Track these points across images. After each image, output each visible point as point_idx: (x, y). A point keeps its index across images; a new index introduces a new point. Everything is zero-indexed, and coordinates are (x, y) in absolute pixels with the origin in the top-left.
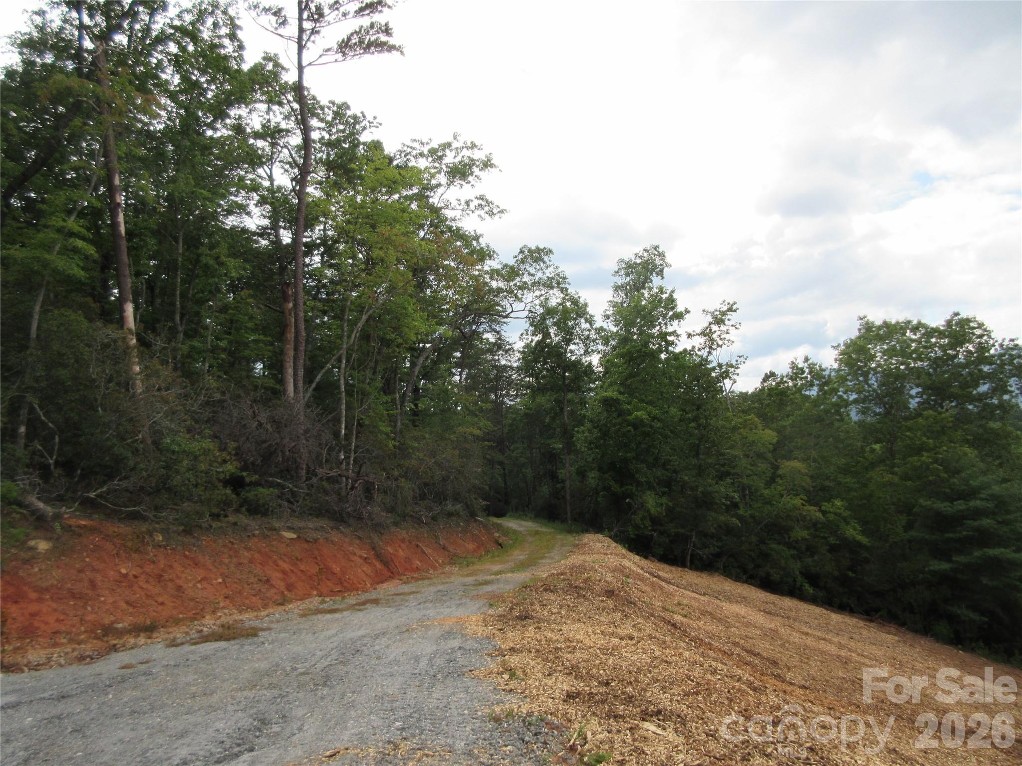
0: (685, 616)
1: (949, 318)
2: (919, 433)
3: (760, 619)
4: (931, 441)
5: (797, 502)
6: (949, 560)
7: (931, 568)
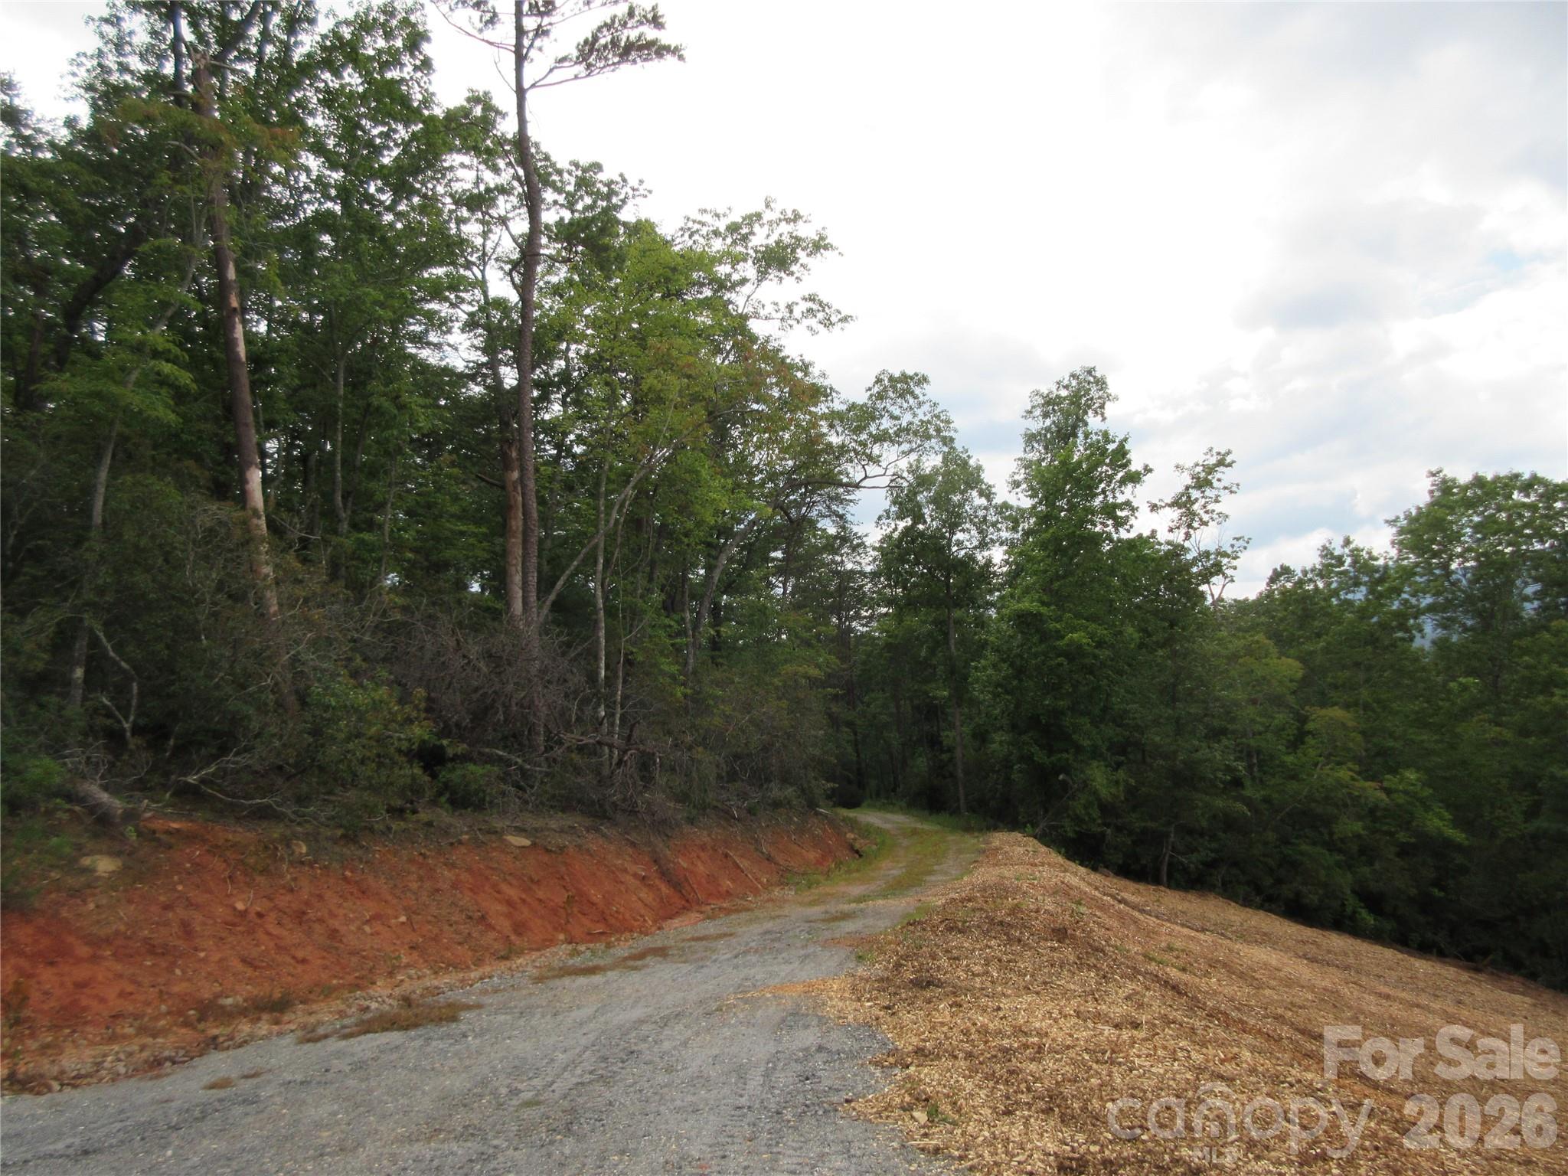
2: (1544, 658)
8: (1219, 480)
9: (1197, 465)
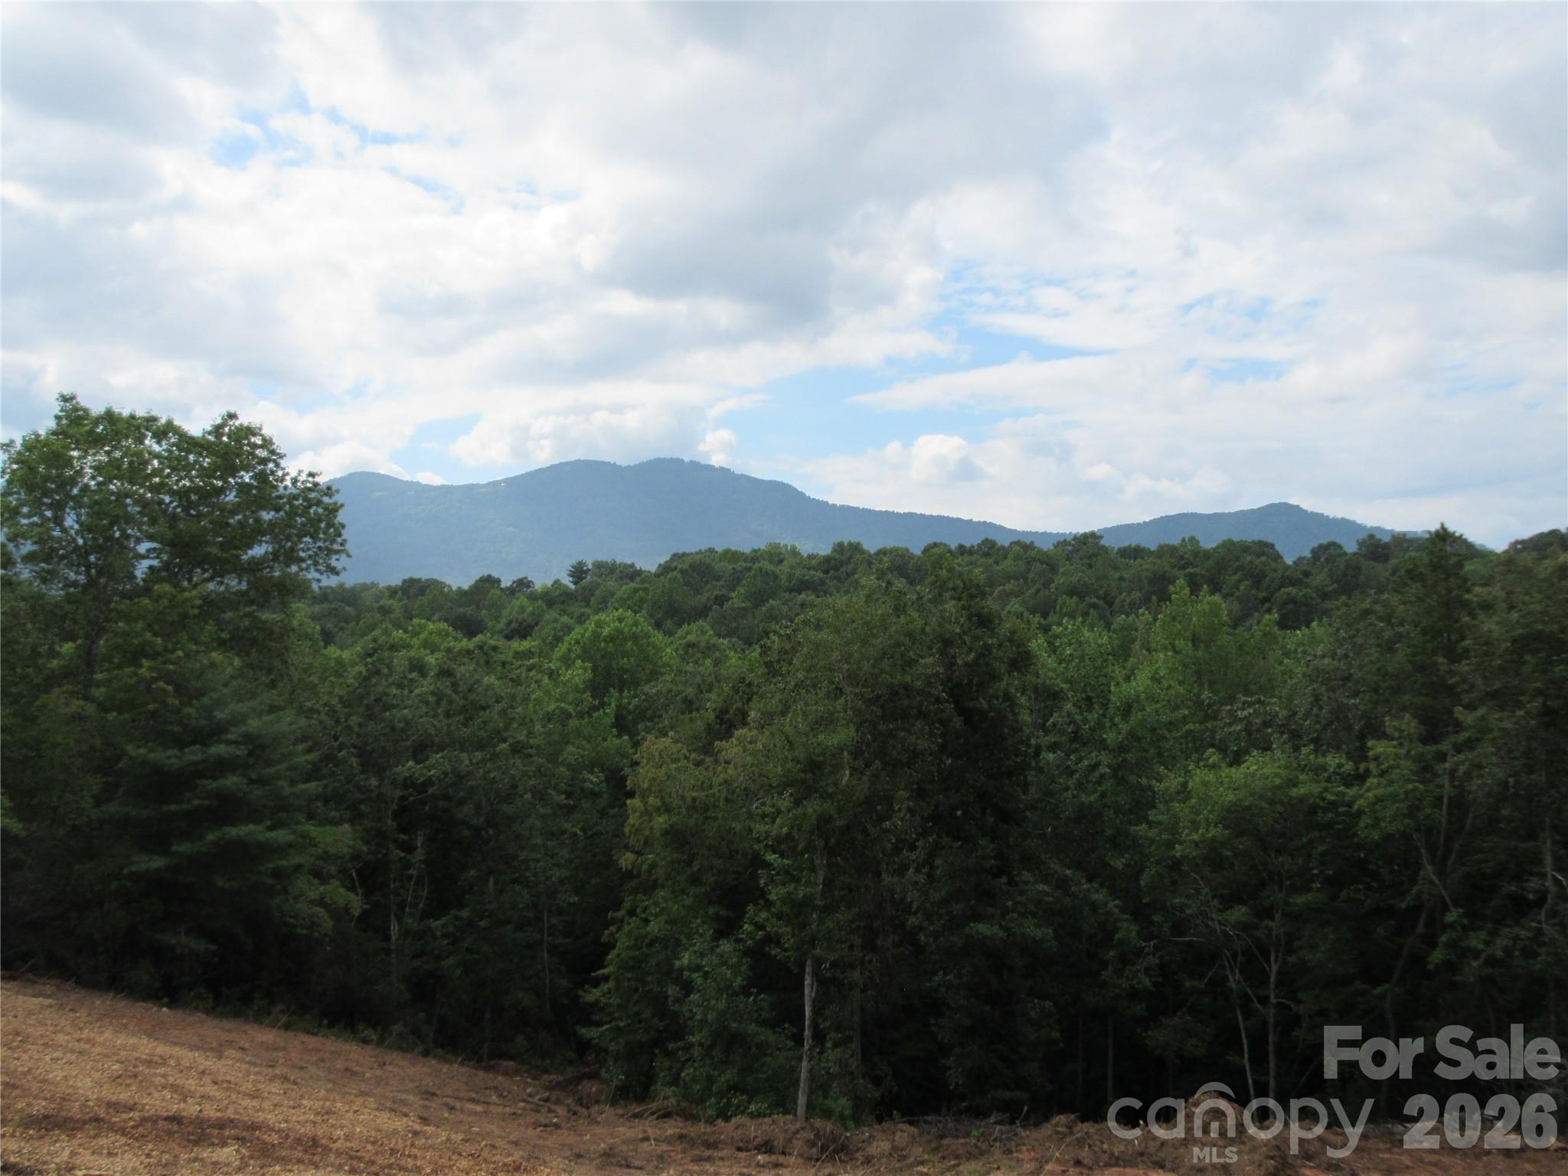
1: (219, 421)
2: (140, 625)
4: (159, 640)
6: (166, 853)
7: (134, 868)
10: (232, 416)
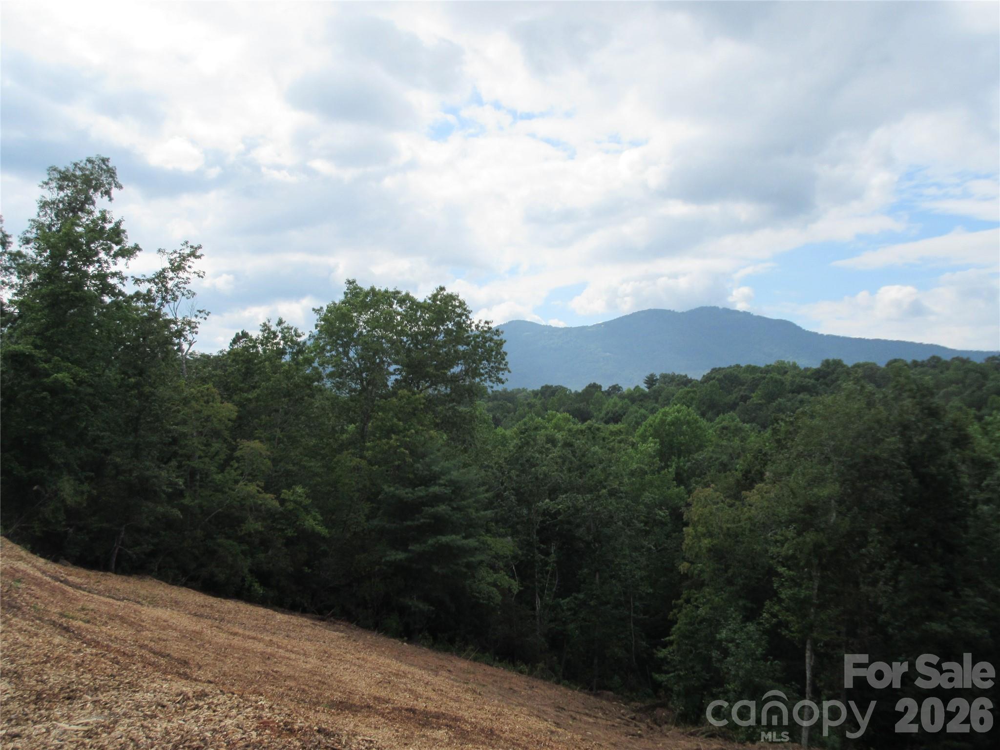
0: (88, 622)
1: (435, 292)
2: (391, 414)
3: (185, 622)
4: (401, 423)
5: (252, 488)
6: (406, 550)
7: (388, 559)
8: (190, 267)
9: (175, 252)
10: (442, 289)
